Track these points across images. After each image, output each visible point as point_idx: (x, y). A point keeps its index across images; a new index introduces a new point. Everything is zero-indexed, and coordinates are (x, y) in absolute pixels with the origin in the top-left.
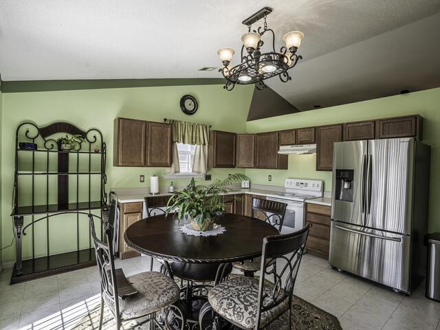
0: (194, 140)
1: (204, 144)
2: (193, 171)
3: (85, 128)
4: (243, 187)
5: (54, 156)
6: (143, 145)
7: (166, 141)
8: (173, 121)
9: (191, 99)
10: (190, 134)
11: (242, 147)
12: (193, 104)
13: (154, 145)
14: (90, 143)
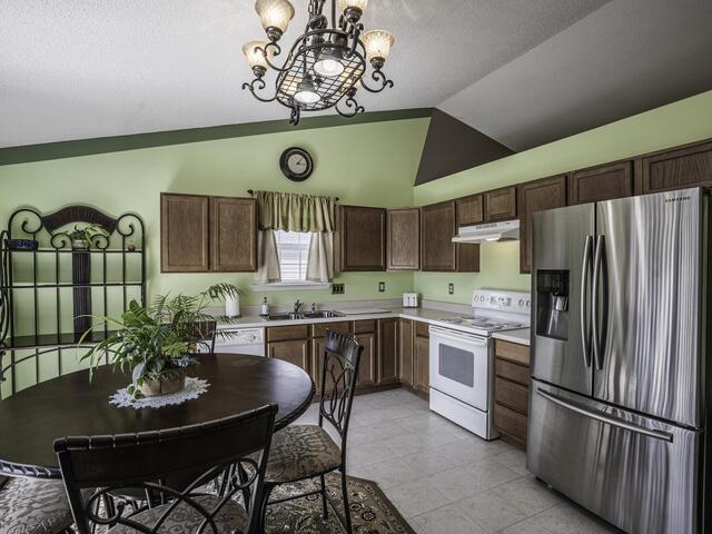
0: (305, 225)
1: (325, 231)
2: (307, 279)
3: (114, 213)
4: (405, 304)
5: (67, 258)
6: (204, 236)
7: (246, 227)
8: (265, 193)
9: (301, 154)
10: (298, 214)
11: (397, 232)
12: (304, 161)
13: (224, 236)
14: (124, 236)
